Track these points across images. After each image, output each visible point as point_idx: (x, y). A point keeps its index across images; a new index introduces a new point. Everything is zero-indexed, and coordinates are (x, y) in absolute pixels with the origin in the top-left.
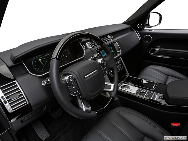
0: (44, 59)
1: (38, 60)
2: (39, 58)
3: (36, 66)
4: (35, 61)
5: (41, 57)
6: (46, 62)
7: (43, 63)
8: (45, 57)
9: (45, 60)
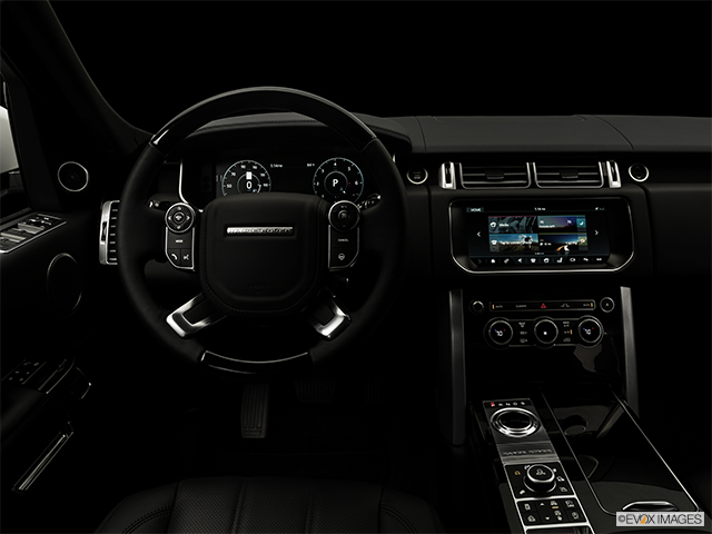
0: (263, 175)
1: (245, 171)
2: (249, 168)
3: (229, 186)
4: (234, 174)
5: (255, 167)
6: (266, 185)
7: (255, 186)
8: (269, 170)
9: (264, 180)
